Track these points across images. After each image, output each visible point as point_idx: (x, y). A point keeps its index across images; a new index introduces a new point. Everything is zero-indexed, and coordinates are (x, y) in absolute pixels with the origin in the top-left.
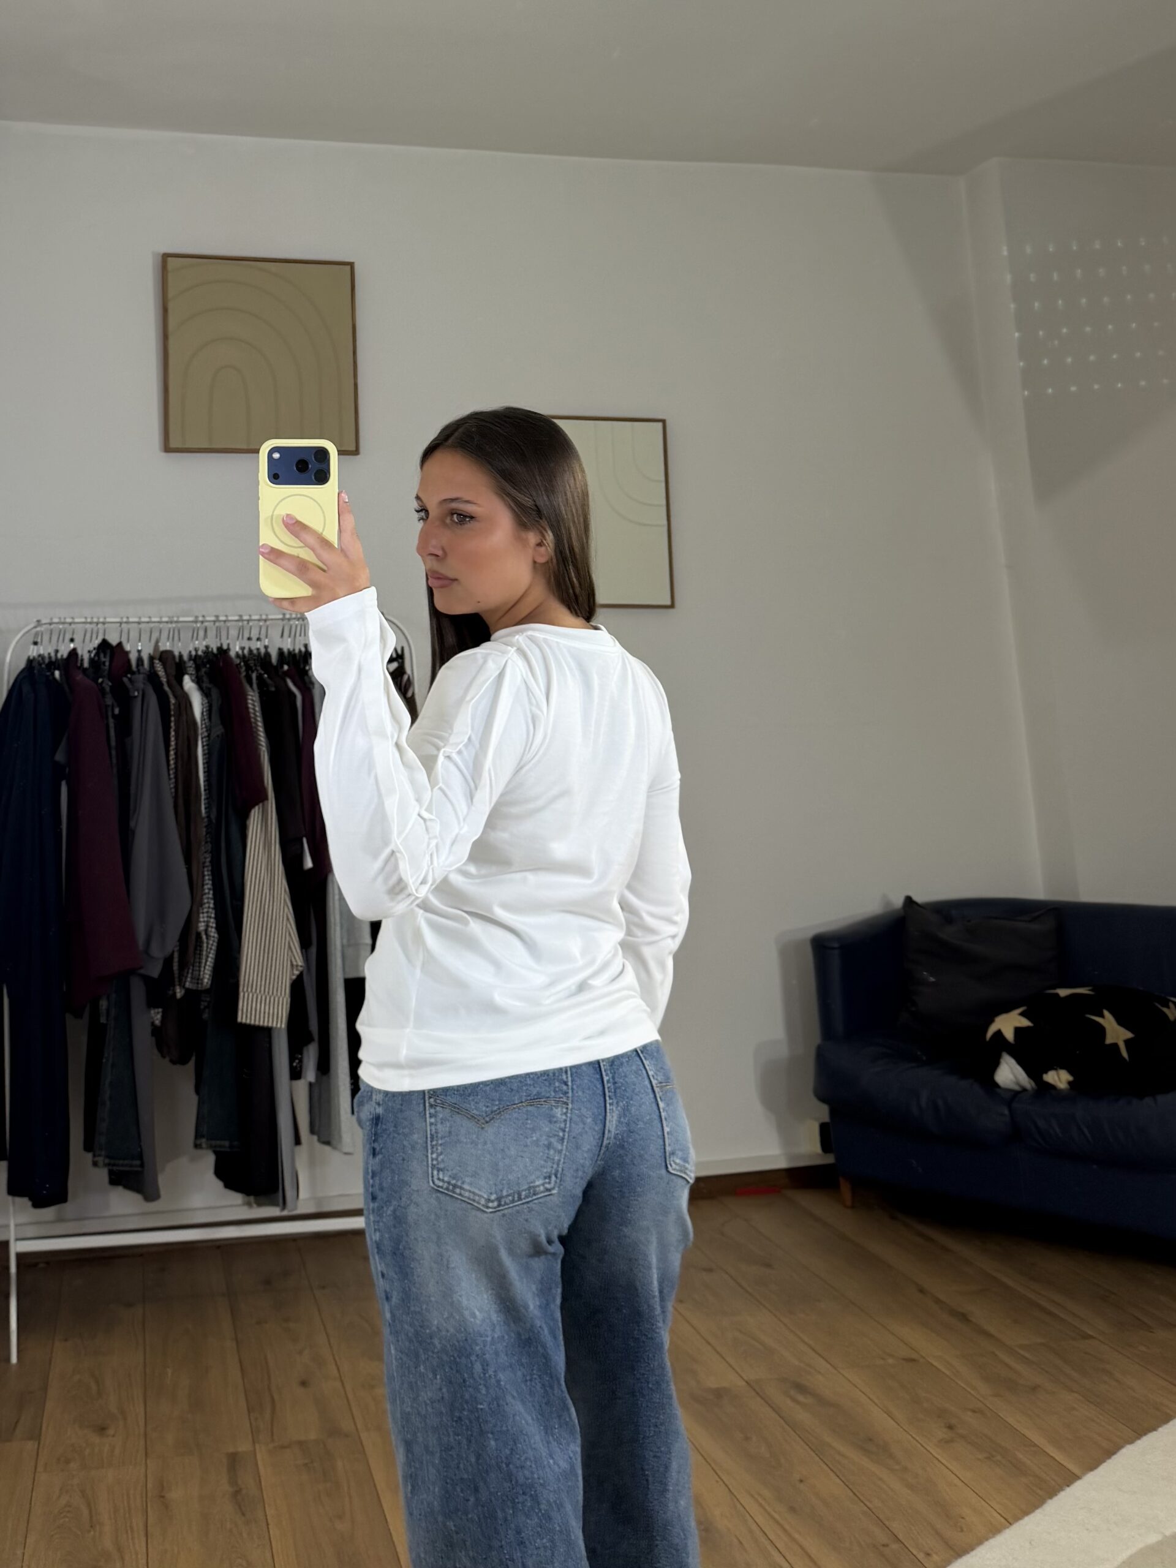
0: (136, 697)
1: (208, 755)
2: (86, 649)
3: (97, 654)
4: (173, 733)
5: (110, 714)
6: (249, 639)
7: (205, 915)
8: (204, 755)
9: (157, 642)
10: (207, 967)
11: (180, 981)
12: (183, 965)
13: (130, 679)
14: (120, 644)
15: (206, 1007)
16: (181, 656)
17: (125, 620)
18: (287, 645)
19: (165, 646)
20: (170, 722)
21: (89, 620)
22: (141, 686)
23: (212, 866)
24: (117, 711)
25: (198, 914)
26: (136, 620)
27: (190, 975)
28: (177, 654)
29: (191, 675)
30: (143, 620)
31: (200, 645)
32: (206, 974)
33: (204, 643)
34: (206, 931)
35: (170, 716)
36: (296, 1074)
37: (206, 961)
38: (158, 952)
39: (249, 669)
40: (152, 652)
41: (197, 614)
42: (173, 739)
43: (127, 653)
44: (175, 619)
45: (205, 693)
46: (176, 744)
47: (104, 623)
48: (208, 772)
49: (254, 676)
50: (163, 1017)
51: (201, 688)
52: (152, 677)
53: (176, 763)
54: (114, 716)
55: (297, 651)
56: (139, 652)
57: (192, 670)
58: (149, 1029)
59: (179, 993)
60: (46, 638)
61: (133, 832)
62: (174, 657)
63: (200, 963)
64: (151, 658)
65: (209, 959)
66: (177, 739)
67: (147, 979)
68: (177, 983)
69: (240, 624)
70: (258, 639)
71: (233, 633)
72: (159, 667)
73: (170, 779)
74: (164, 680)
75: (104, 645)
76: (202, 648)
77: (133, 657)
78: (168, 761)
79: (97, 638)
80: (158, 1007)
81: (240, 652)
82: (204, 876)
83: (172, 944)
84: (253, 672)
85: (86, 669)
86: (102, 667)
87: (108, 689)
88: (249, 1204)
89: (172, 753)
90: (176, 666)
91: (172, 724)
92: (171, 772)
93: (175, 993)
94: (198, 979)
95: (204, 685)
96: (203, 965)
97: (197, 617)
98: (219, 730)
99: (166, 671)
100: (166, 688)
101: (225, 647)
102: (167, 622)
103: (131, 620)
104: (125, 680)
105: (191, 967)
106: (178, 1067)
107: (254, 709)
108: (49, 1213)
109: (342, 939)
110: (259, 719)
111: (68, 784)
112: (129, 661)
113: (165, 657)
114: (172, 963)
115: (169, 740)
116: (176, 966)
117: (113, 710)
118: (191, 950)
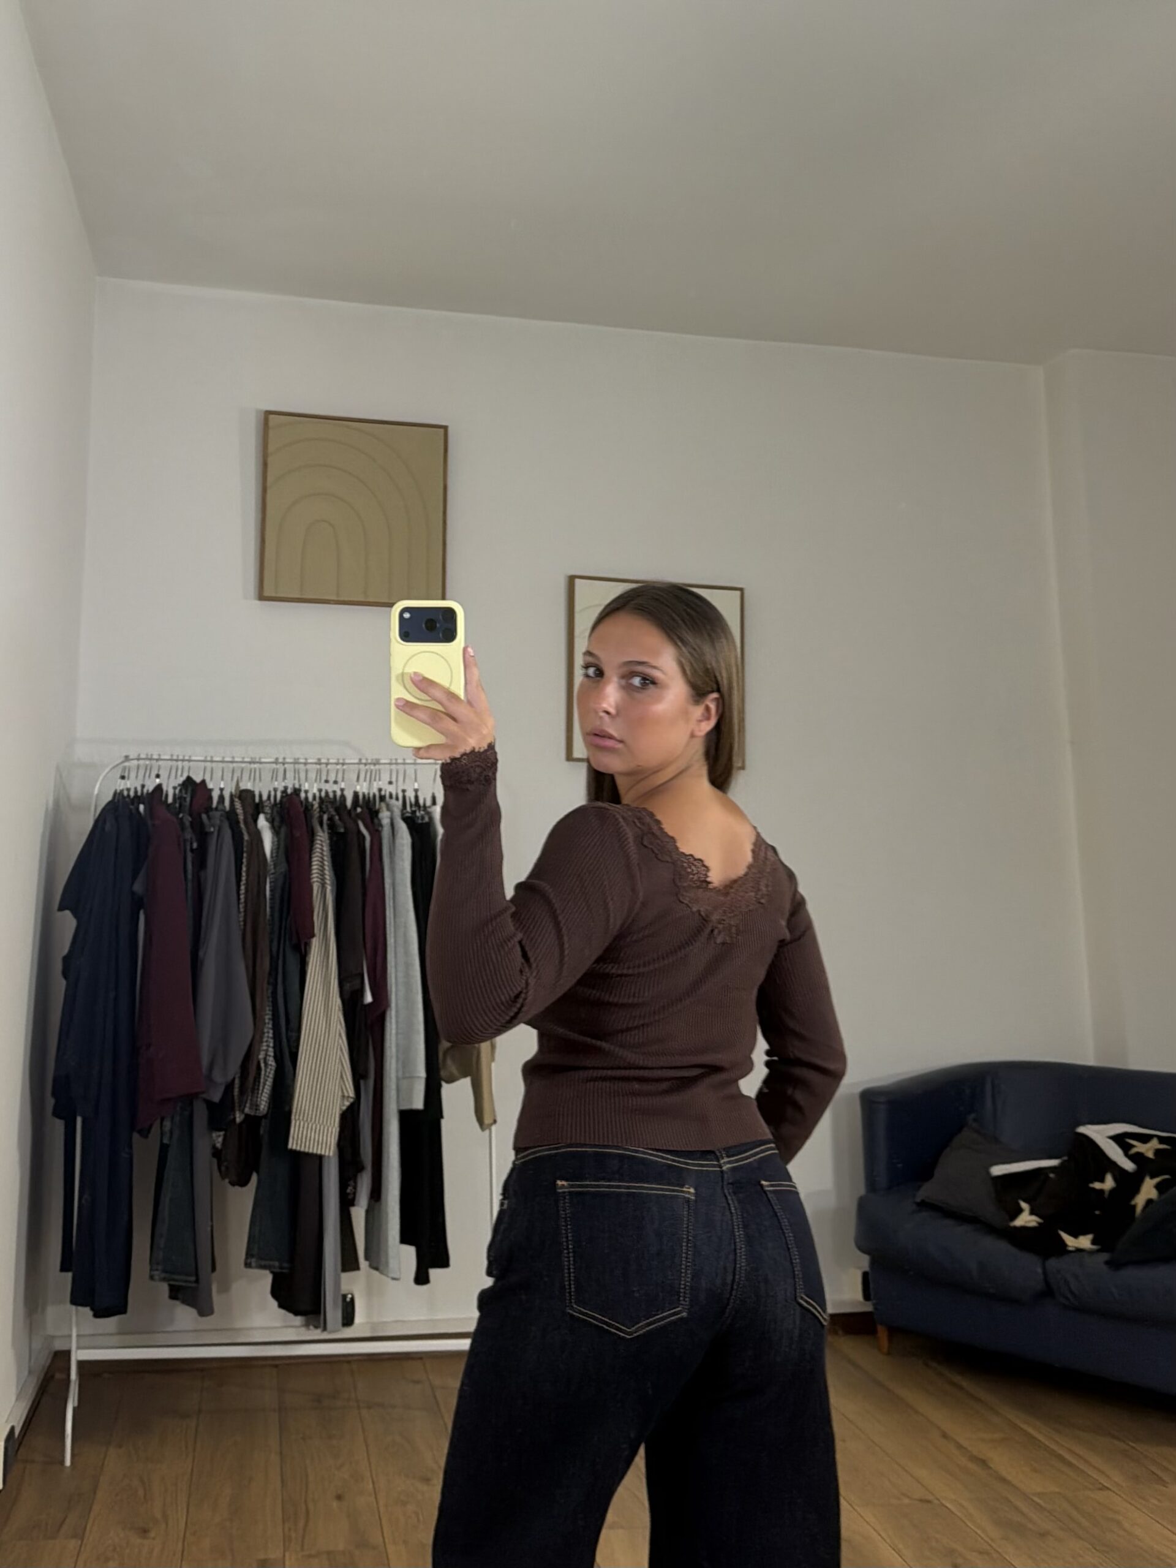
0: (213, 832)
2: (171, 786)
3: (181, 791)
4: (244, 869)
5: (188, 848)
7: (265, 1047)
9: (239, 781)
10: (264, 1094)
11: (240, 1106)
12: (242, 1092)
13: (209, 818)
14: (203, 782)
15: (264, 1134)
16: (261, 796)
17: (209, 759)
18: (362, 788)
19: (246, 785)
20: (242, 858)
21: (175, 757)
22: (218, 822)
23: (273, 998)
24: (195, 845)
25: (259, 1044)
26: (220, 759)
27: (249, 1101)
28: (257, 794)
29: (266, 815)
30: (227, 759)
31: (280, 785)
32: (263, 1100)
33: (283, 784)
34: (265, 1059)
35: (243, 853)
37: (264, 1088)
38: (220, 1078)
39: (322, 810)
40: (233, 791)
41: (278, 755)
42: (244, 874)
43: (211, 790)
44: (257, 760)
45: (276, 830)
46: (247, 880)
47: (189, 761)
49: (325, 817)
50: (223, 1140)
51: (273, 826)
52: (231, 815)
53: (246, 898)
54: (192, 850)
55: (371, 795)
56: (222, 790)
57: (267, 810)
58: (208, 1151)
59: (239, 1118)
60: (133, 774)
61: (203, 961)
62: (254, 796)
63: (258, 1089)
64: (232, 796)
65: (266, 1087)
66: (249, 875)
67: (209, 1103)
68: (237, 1105)
69: (318, 766)
70: (336, 782)
71: (312, 775)
72: (238, 805)
73: (239, 911)
74: (241, 817)
75: (189, 780)
76: (281, 788)
77: (215, 795)
78: (238, 895)
79: (182, 775)
80: (219, 1131)
81: (317, 795)
82: (266, 1007)
83: (234, 1069)
84: (324, 813)
85: (170, 805)
86: (184, 802)
87: (187, 824)
89: (243, 887)
90: (254, 805)
91: (244, 860)
92: (242, 906)
93: (235, 1119)
94: (256, 1105)
95: (277, 822)
96: (260, 1092)
97: (278, 758)
98: (284, 866)
99: (244, 809)
100: (242, 826)
102: (250, 763)
103: (215, 759)
104: (204, 816)
105: (250, 1094)
106: (237, 1188)
109: (397, 1071)
111: (145, 913)
112: (210, 798)
113: (245, 795)
114: (233, 1088)
115: (240, 874)
116: (236, 1091)
117: (191, 844)
118: (251, 1079)
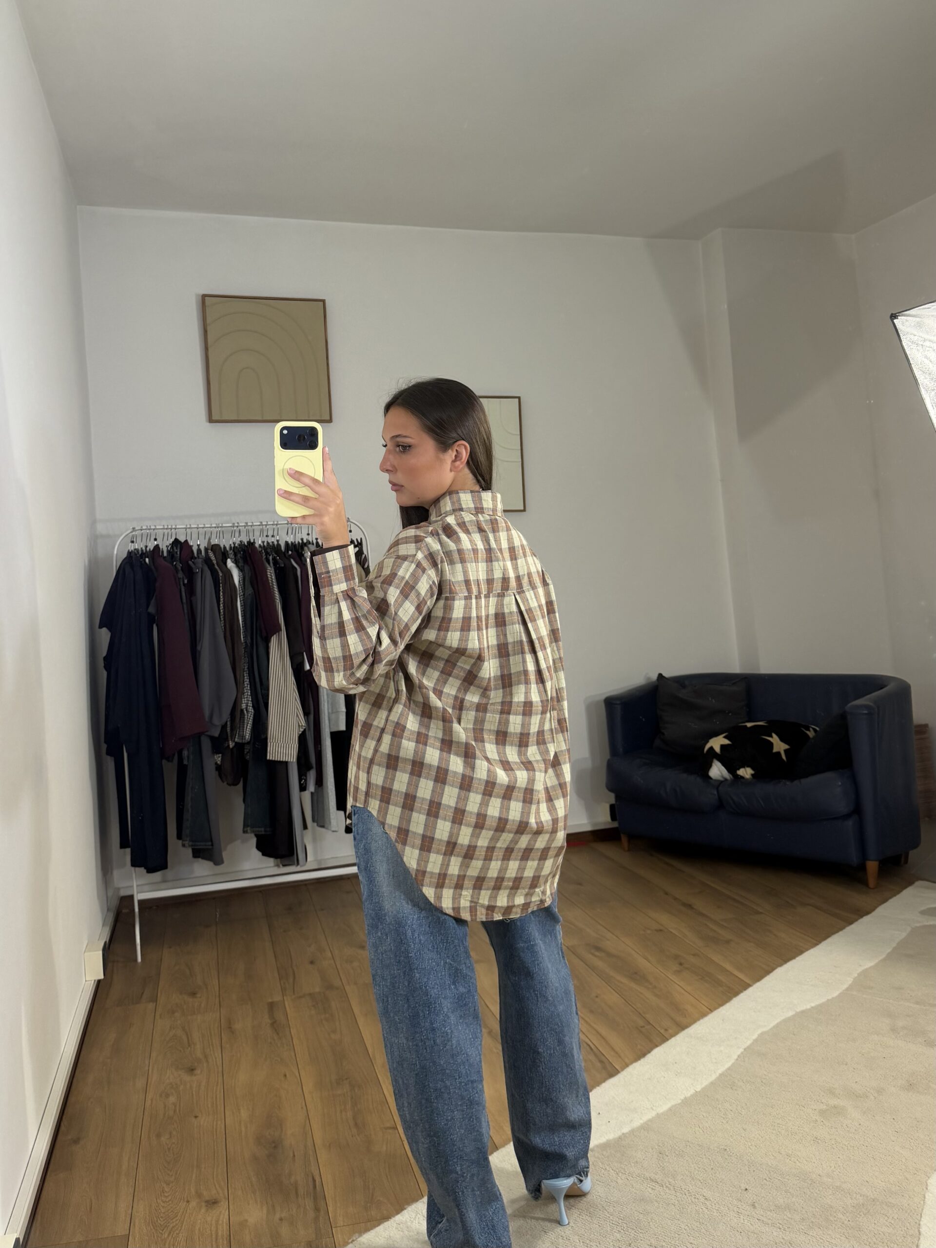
0: (197, 573)
1: (244, 606)
2: (165, 545)
3: (172, 547)
4: (221, 594)
5: (182, 583)
6: (267, 536)
7: (246, 699)
8: (241, 606)
9: (209, 539)
10: (247, 729)
11: (232, 738)
12: (232, 729)
13: (193, 562)
14: (186, 541)
15: (248, 753)
16: (225, 548)
17: (188, 526)
18: (290, 539)
19: (215, 541)
20: (219, 587)
21: (166, 527)
22: (201, 566)
23: (249, 671)
24: (186, 581)
25: (241, 699)
26: (196, 526)
27: (237, 735)
28: (222, 546)
29: (231, 559)
30: (200, 526)
31: (237, 540)
32: (247, 733)
33: (239, 539)
34: (246, 708)
35: (219, 584)
36: (303, 788)
37: (247, 725)
38: (218, 721)
39: (267, 553)
40: (206, 546)
41: (234, 522)
42: (222, 597)
43: (191, 547)
44: (220, 525)
45: (241, 569)
46: (224, 600)
47: (175, 529)
48: (244, 616)
49: (271, 558)
50: (222, 759)
51: (238, 566)
52: (207, 560)
53: (224, 612)
54: (184, 584)
55: (297, 543)
56: (198, 546)
57: (232, 556)
58: (214, 767)
59: (231, 745)
60: (139, 539)
61: (200, 652)
62: (221, 548)
63: (244, 725)
64: (206, 549)
65: (249, 725)
66: (224, 597)
67: (212, 738)
68: (229, 738)
69: (261, 527)
70: (273, 536)
71: (257, 533)
72: (211, 554)
73: (221, 621)
74: (215, 562)
75: (176, 541)
76: (238, 542)
77: (195, 549)
78: (219, 611)
79: (171, 538)
80: (219, 754)
81: (262, 544)
82: (244, 677)
83: (226, 716)
84: (270, 555)
85: (165, 557)
86: (175, 555)
87: (180, 568)
88: (278, 866)
89: (222, 605)
90: (222, 554)
91: (221, 588)
92: (222, 617)
93: (229, 746)
94: (243, 737)
95: (240, 565)
96: (245, 727)
97: (234, 524)
98: (250, 591)
99: (215, 557)
100: (216, 567)
101: (252, 541)
102: (215, 527)
103: (192, 526)
104: (190, 562)
105: (238, 729)
106: (232, 787)
107: (271, 578)
108: (157, 876)
109: (328, 709)
110: (274, 584)
111: (157, 625)
112: (192, 551)
113: (215, 548)
114: (226, 728)
115: (219, 598)
116: (229, 729)
117: (183, 581)
118: (237, 720)
